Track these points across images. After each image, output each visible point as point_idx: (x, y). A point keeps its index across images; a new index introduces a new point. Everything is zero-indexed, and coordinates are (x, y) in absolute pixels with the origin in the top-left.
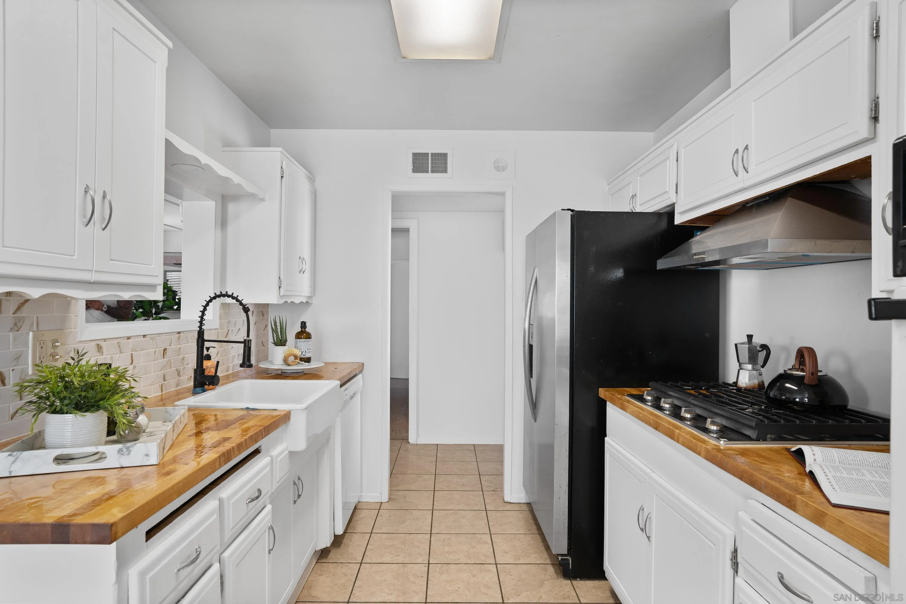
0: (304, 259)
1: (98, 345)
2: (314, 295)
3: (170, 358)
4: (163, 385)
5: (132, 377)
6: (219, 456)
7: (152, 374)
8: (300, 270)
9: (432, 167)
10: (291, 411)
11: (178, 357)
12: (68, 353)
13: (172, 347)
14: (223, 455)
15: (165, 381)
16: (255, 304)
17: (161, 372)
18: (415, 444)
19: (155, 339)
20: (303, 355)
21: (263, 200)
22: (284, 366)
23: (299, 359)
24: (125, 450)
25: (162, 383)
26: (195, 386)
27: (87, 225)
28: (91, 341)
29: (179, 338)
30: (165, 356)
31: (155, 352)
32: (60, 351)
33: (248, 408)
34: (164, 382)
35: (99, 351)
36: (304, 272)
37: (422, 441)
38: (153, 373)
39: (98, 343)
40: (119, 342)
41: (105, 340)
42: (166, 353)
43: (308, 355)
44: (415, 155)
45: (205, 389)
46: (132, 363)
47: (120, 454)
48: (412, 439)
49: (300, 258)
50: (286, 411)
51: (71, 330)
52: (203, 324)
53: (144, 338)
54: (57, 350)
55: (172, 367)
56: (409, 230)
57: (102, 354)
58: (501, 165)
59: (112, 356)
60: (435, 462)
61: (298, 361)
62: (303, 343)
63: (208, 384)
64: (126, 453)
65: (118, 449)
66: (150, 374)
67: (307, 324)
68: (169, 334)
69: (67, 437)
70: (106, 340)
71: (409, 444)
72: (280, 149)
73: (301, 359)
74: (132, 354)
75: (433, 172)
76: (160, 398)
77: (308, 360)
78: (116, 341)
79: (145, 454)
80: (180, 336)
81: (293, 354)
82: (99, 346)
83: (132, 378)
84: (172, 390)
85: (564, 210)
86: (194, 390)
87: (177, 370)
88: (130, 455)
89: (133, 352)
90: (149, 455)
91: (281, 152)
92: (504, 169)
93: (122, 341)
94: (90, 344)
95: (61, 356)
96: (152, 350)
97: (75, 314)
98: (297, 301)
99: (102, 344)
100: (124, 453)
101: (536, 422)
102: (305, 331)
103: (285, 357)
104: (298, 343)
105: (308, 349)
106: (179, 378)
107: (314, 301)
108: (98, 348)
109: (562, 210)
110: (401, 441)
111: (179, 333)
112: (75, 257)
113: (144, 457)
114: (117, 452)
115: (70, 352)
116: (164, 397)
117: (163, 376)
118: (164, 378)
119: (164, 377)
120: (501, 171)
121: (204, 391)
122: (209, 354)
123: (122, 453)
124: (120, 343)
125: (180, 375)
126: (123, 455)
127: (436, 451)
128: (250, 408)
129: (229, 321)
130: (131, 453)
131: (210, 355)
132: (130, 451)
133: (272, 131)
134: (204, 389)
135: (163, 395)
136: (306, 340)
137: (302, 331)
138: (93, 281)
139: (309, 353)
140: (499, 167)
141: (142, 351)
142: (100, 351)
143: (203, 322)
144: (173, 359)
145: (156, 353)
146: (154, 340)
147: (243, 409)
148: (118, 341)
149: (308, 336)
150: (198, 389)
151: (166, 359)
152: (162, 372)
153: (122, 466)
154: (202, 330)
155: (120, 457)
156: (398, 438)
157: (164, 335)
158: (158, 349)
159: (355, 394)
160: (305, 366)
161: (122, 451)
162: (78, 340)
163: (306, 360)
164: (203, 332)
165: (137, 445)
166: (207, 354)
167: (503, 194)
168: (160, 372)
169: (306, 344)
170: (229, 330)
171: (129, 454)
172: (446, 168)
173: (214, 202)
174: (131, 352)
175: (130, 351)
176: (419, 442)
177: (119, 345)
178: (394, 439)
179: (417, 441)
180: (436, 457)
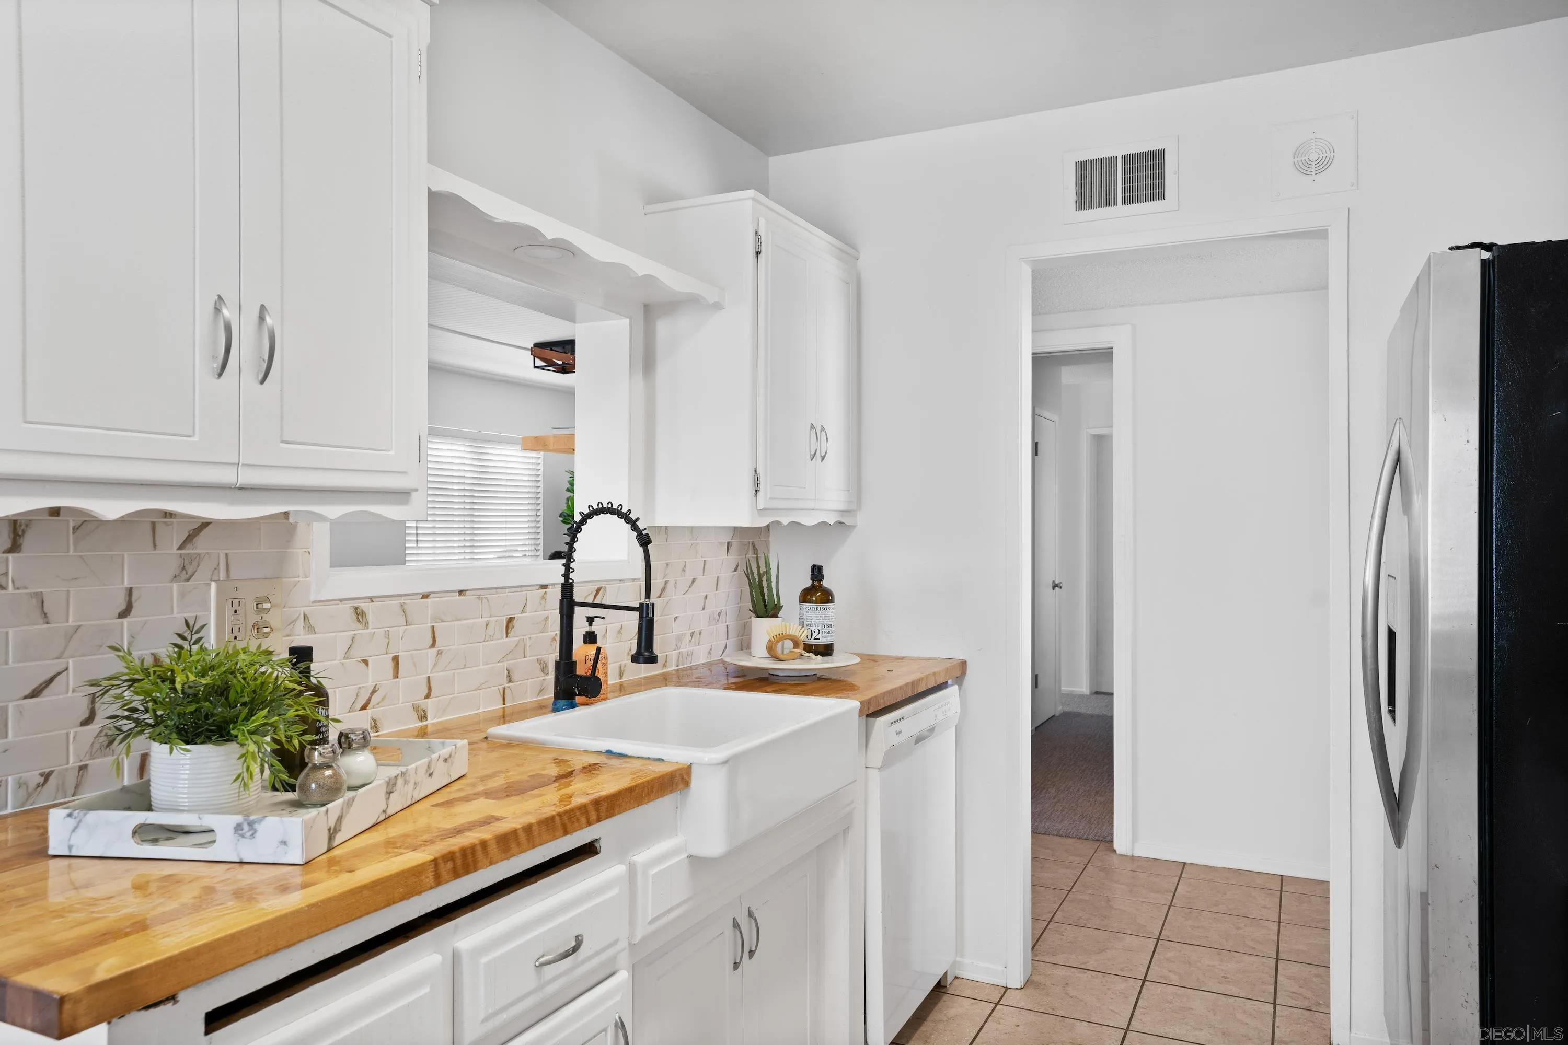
0: (823, 429)
1: (356, 609)
2: (859, 507)
3: (522, 638)
4: (507, 691)
5: (315, 676)
6: (435, 861)
7: (481, 667)
8: (813, 453)
9: (1124, 190)
10: (693, 766)
11: (541, 635)
12: (292, 622)
13: (527, 614)
14: (449, 857)
15: (510, 681)
16: (735, 528)
17: (502, 664)
18: (1128, 855)
19: (487, 598)
20: (813, 637)
21: (718, 306)
22: (768, 661)
23: (802, 646)
24: (246, 827)
25: (503, 686)
26: (557, 697)
27: (220, 375)
28: (341, 600)
29: (543, 598)
30: (512, 633)
31: (487, 625)
32: (273, 619)
33: (609, 752)
34: (509, 685)
35: (359, 621)
36: (823, 458)
37: (1142, 851)
38: (483, 665)
39: (356, 605)
40: (404, 603)
41: (371, 599)
42: (513, 627)
43: (824, 640)
44: (1081, 166)
45: (574, 703)
46: (433, 645)
47: (237, 834)
48: (1122, 843)
49: (812, 427)
50: (681, 764)
51: (297, 580)
52: (571, 570)
53: (461, 597)
54: (266, 617)
55: (528, 654)
56: (1112, 353)
57: (366, 626)
58: (1314, 157)
59: (388, 630)
60: (1168, 907)
61: (800, 650)
62: (816, 614)
63: (577, 693)
64: (249, 834)
65: (235, 825)
66: (479, 667)
67: (825, 572)
68: (519, 589)
69: (181, 790)
70: (374, 600)
71: (1112, 855)
72: (751, 193)
73: (809, 648)
74: (433, 627)
75: (1126, 201)
76: (501, 713)
77: (826, 650)
78: (397, 602)
79: (280, 840)
80: (546, 593)
81: (790, 635)
82: (359, 611)
83: (316, 678)
84: (529, 700)
85: (1458, 248)
86: (554, 704)
87: (540, 661)
88: (254, 839)
89: (436, 622)
90: (287, 843)
91: (753, 199)
92: (1323, 165)
93: (408, 601)
94: (340, 605)
95: (271, 628)
96: (481, 620)
97: (306, 550)
98: (809, 520)
99: (365, 606)
100: (245, 834)
101: (1399, 848)
102: (821, 586)
103: (770, 641)
104: (804, 612)
105: (824, 626)
106: (544, 678)
107: (861, 520)
108: (357, 614)
109: (1451, 249)
110: (1099, 843)
111: (544, 587)
112: (196, 439)
113: (278, 847)
114: (233, 831)
115: (295, 621)
116: (507, 712)
117: (506, 672)
118: (509, 676)
119: (509, 673)
120: (1314, 173)
121: (573, 706)
122: (593, 630)
123: (241, 832)
124: (405, 606)
125: (546, 671)
126: (243, 836)
127: (1178, 879)
128: (615, 751)
129: (667, 565)
130: (257, 835)
131: (596, 633)
132: (255, 831)
133: (773, 161)
134: (572, 703)
135: (506, 709)
136: (819, 607)
137: (813, 586)
138: (240, 485)
139: (828, 635)
140: (1309, 163)
141: (457, 623)
142: (361, 620)
143: (572, 565)
144: (530, 638)
145: (491, 626)
146: (484, 600)
147: (601, 752)
148: (402, 602)
149: (827, 598)
150: (562, 702)
151: (512, 640)
152: (505, 664)
153: (241, 859)
154: (570, 581)
155: (239, 840)
156: (1091, 836)
157: (507, 590)
158: (495, 618)
159: (932, 730)
160: (816, 663)
161: (242, 830)
162: (312, 598)
163: (821, 649)
164: (571, 586)
165: (266, 818)
166: (590, 630)
167: (1321, 234)
168: (499, 664)
169: (819, 613)
170: (666, 583)
171: (253, 836)
172: (1161, 185)
173: (628, 320)
174: (431, 623)
175: (429, 621)
176: (1138, 853)
177: (403, 610)
178: (1080, 838)
179: (1133, 849)
180: (1172, 894)
